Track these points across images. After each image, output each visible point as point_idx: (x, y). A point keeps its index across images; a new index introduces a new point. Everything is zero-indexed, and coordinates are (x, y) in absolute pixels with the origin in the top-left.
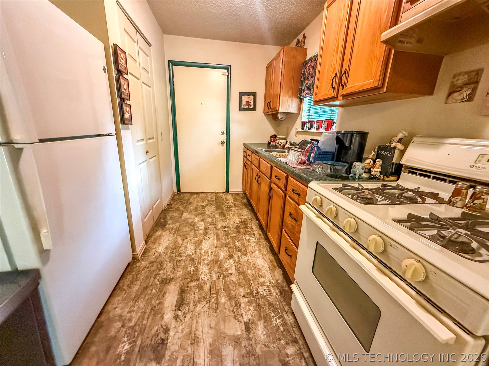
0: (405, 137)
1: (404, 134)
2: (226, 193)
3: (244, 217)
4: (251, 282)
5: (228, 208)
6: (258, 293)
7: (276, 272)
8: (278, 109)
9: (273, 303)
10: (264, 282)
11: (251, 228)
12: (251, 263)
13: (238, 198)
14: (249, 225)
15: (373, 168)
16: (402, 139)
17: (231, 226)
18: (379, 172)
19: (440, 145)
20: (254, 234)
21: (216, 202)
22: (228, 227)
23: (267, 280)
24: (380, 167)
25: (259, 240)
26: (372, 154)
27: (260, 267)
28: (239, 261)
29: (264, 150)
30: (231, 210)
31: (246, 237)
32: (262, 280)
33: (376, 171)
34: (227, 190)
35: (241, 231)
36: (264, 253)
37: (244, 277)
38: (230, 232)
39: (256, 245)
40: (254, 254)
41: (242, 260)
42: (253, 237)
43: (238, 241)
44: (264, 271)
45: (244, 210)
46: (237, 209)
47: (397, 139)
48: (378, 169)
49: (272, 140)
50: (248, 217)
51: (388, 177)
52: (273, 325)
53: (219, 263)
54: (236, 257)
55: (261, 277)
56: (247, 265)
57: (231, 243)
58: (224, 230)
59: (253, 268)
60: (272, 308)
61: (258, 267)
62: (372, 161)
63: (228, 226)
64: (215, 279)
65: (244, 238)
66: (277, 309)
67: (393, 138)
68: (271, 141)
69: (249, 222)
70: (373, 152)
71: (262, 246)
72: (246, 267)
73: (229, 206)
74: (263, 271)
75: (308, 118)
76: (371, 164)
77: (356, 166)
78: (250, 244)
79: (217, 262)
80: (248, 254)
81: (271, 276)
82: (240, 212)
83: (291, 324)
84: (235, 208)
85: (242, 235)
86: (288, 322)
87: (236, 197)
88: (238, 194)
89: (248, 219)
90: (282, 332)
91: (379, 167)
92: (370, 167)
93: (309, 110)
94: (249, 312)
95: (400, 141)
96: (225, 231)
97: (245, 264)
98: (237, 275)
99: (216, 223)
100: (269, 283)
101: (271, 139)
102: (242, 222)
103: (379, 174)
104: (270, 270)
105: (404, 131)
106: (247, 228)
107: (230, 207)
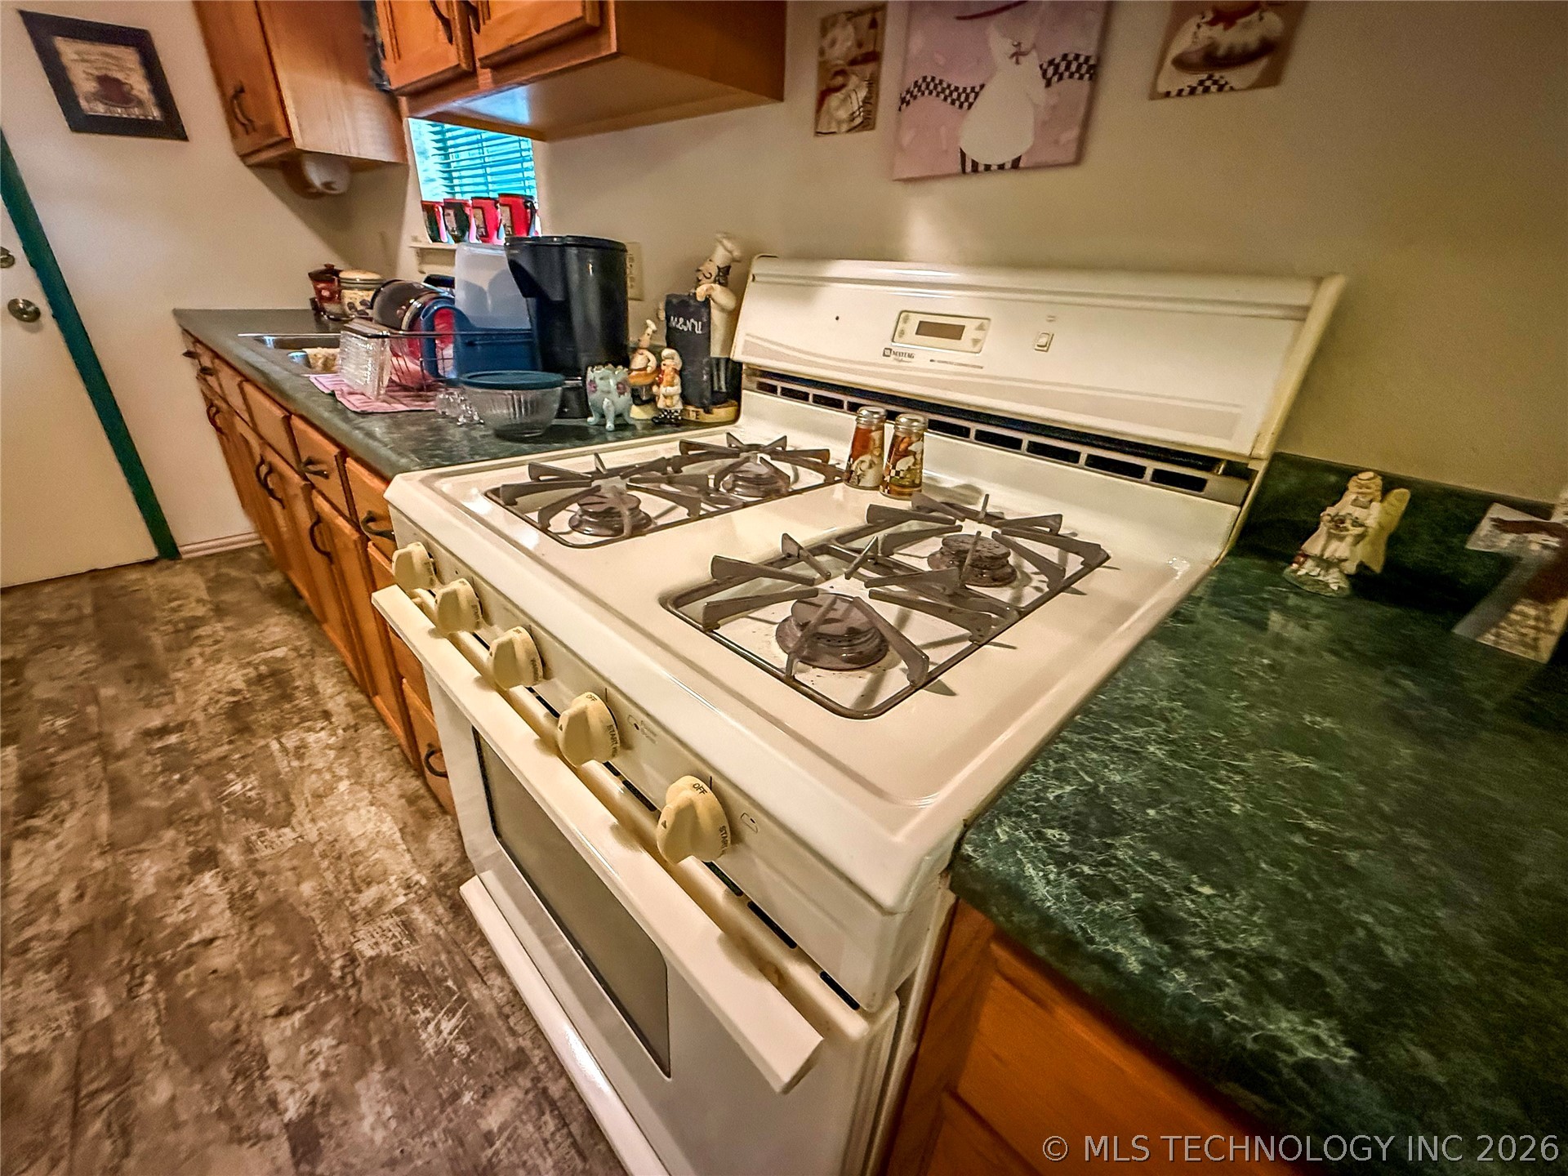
0: (734, 260)
1: (730, 252)
2: (165, 563)
3: (271, 654)
4: (320, 929)
5: (177, 631)
6: (352, 959)
7: (433, 836)
8: (284, 134)
9: (424, 969)
10: (381, 901)
11: (312, 691)
12: (313, 845)
13: (234, 573)
14: (298, 683)
15: (658, 385)
16: (728, 268)
17: (199, 717)
18: (677, 398)
19: (813, 286)
20: (327, 715)
21: (99, 624)
22: (180, 728)
23: (395, 886)
24: (677, 380)
25: (351, 732)
26: (649, 331)
27: (362, 845)
28: (252, 863)
29: (269, 339)
30: (198, 638)
31: (283, 740)
32: (368, 896)
33: (669, 394)
34: (168, 549)
35: (257, 721)
36: (379, 777)
37: (281, 922)
38: (192, 746)
39: (337, 758)
40: (329, 802)
41: (269, 851)
42: (322, 729)
43: (245, 773)
44: (382, 854)
45: (273, 620)
46: (229, 624)
47: (712, 269)
48: (672, 386)
49: (326, 293)
50: (296, 649)
51: (708, 412)
52: (425, 1056)
53: (130, 919)
54: (233, 854)
55: (364, 887)
56: (295, 862)
57: (203, 795)
58: (159, 744)
59: (325, 864)
60: (421, 990)
61: (351, 851)
62: (652, 358)
63: (180, 719)
64: (108, 1011)
65: (275, 746)
66: (440, 981)
67: (702, 265)
68: (322, 298)
69: (297, 667)
70: (649, 322)
71: (365, 753)
72: (289, 873)
73: (184, 620)
74: (377, 856)
75: (448, 190)
76: (649, 369)
77: (598, 381)
78: (306, 763)
79: (114, 922)
80: (301, 812)
81: (414, 861)
82: (250, 633)
83: (499, 1008)
84: (220, 621)
85: (264, 737)
86: (489, 1009)
87: (224, 570)
88: (234, 556)
89: (293, 654)
90: (465, 1061)
91: (673, 378)
92: (649, 381)
93: (444, 150)
94: (313, 1066)
95: (724, 276)
96: (166, 749)
97: (285, 863)
98: (240, 933)
99: (107, 728)
100: (406, 895)
101: (315, 288)
102: (260, 679)
103: (679, 407)
104: (409, 838)
105: (728, 238)
106: (289, 698)
107: (194, 623)
